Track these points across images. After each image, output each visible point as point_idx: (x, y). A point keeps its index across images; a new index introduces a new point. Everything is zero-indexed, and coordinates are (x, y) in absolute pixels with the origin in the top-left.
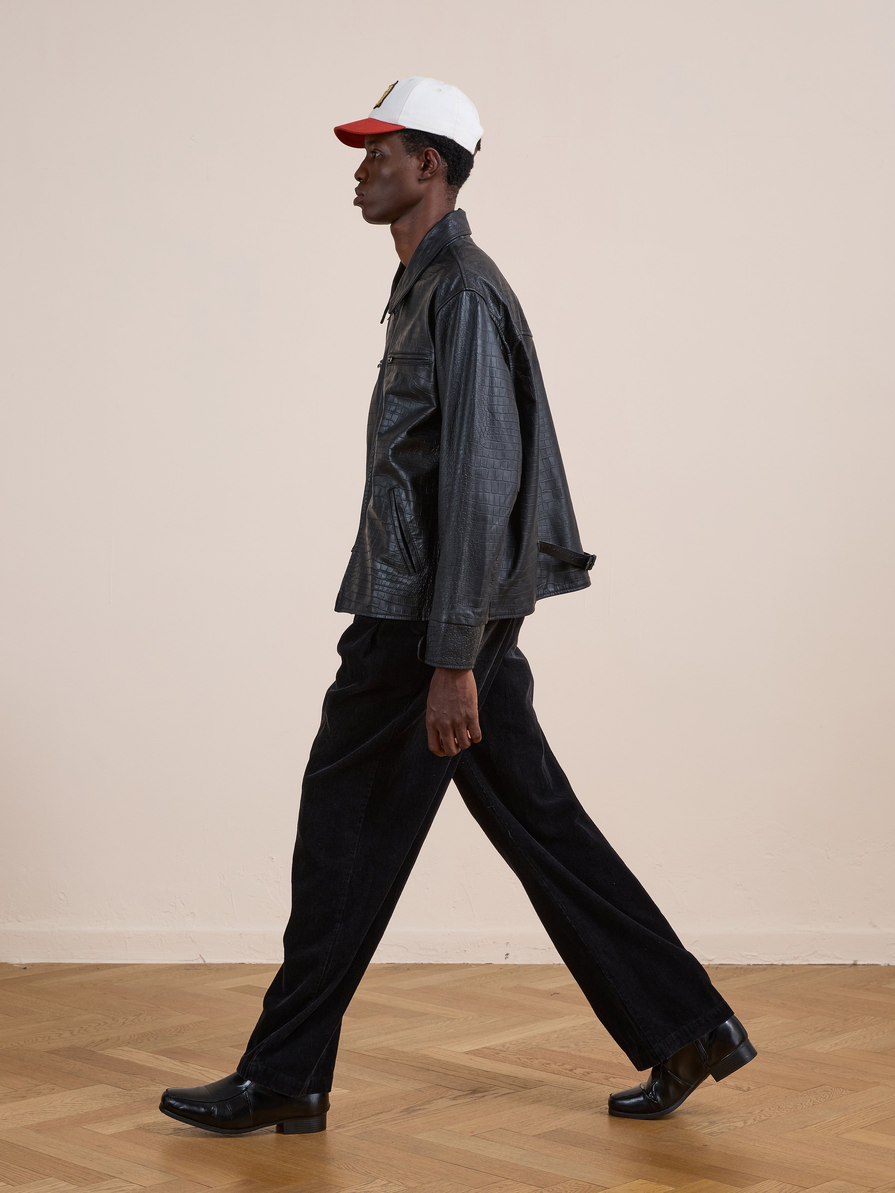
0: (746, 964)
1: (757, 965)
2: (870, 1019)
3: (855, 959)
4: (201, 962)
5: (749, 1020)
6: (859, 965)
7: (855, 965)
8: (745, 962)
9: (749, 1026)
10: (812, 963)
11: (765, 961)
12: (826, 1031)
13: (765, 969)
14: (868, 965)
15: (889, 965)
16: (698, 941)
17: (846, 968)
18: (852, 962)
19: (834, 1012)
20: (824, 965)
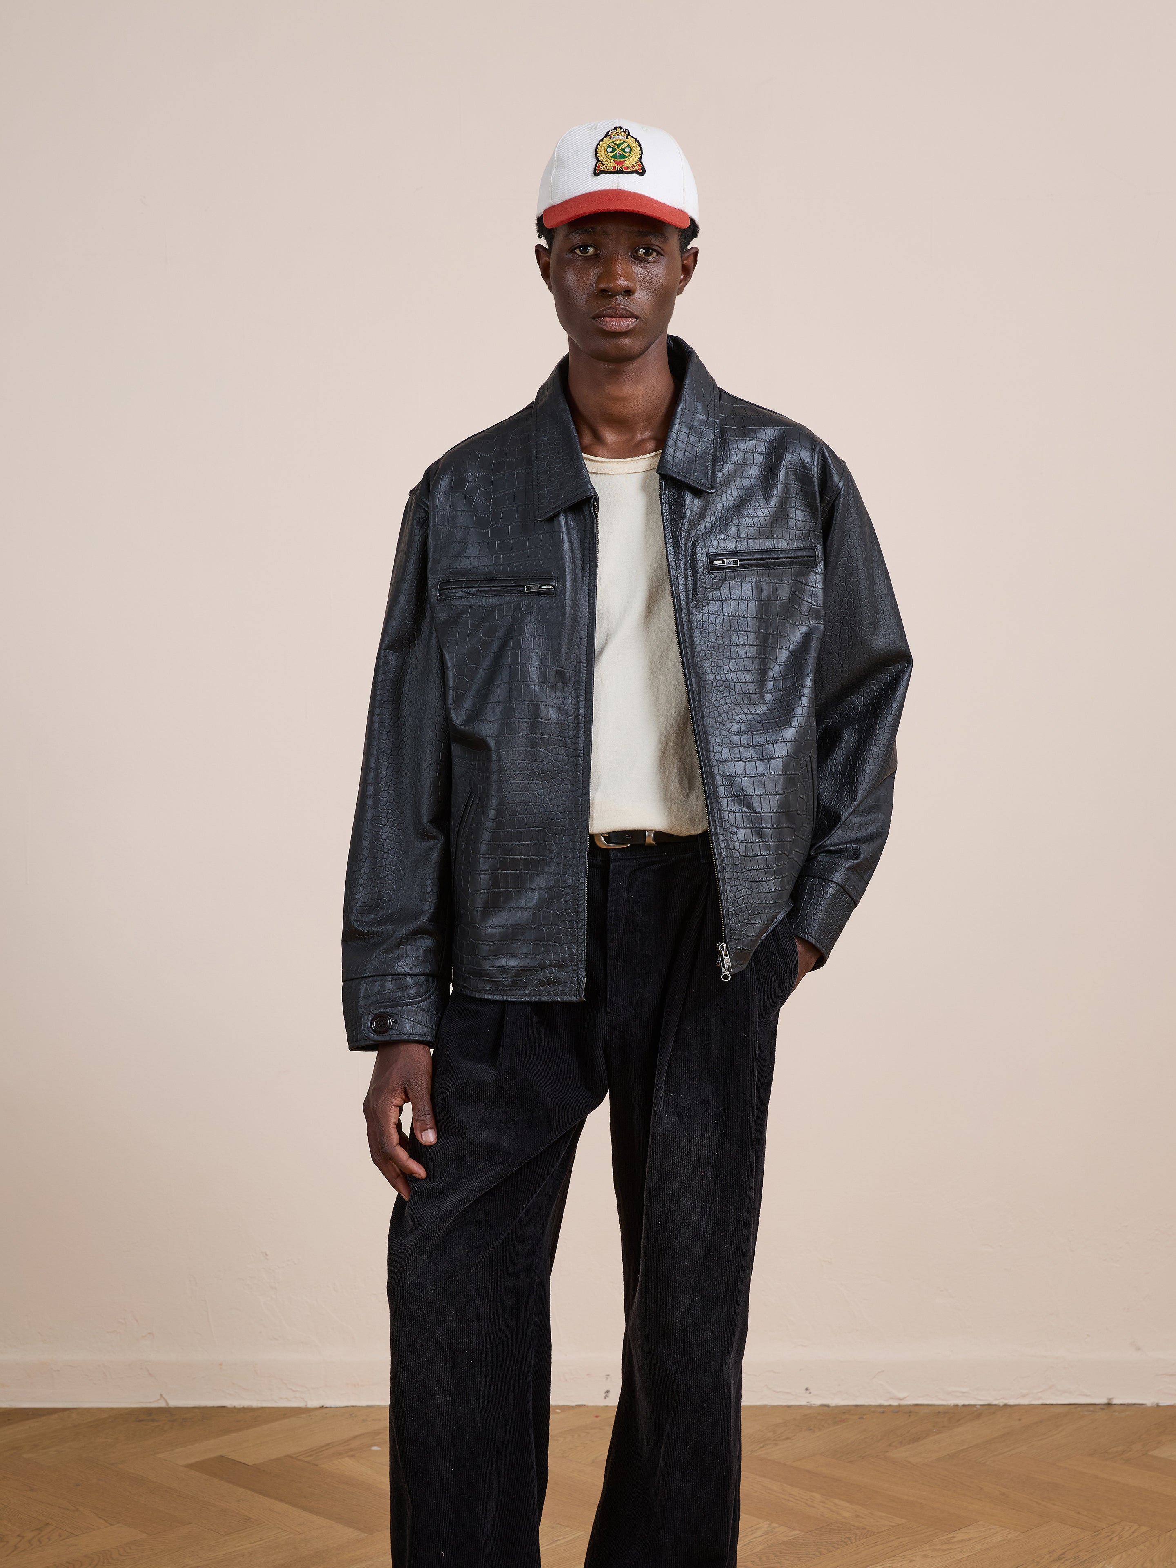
0: (952, 1405)
1: (969, 1405)
2: (1133, 1530)
3: (1111, 1397)
4: (162, 1404)
5: (952, 1535)
6: (1115, 1404)
7: (1109, 1405)
8: (951, 1402)
9: (951, 1549)
10: (1048, 1402)
11: (980, 1400)
12: (1067, 1560)
13: (979, 1416)
14: (1128, 1405)
15: (1158, 1406)
17: (1096, 1412)
18: (1104, 1401)
19: (1079, 1513)
20: (1065, 1406)
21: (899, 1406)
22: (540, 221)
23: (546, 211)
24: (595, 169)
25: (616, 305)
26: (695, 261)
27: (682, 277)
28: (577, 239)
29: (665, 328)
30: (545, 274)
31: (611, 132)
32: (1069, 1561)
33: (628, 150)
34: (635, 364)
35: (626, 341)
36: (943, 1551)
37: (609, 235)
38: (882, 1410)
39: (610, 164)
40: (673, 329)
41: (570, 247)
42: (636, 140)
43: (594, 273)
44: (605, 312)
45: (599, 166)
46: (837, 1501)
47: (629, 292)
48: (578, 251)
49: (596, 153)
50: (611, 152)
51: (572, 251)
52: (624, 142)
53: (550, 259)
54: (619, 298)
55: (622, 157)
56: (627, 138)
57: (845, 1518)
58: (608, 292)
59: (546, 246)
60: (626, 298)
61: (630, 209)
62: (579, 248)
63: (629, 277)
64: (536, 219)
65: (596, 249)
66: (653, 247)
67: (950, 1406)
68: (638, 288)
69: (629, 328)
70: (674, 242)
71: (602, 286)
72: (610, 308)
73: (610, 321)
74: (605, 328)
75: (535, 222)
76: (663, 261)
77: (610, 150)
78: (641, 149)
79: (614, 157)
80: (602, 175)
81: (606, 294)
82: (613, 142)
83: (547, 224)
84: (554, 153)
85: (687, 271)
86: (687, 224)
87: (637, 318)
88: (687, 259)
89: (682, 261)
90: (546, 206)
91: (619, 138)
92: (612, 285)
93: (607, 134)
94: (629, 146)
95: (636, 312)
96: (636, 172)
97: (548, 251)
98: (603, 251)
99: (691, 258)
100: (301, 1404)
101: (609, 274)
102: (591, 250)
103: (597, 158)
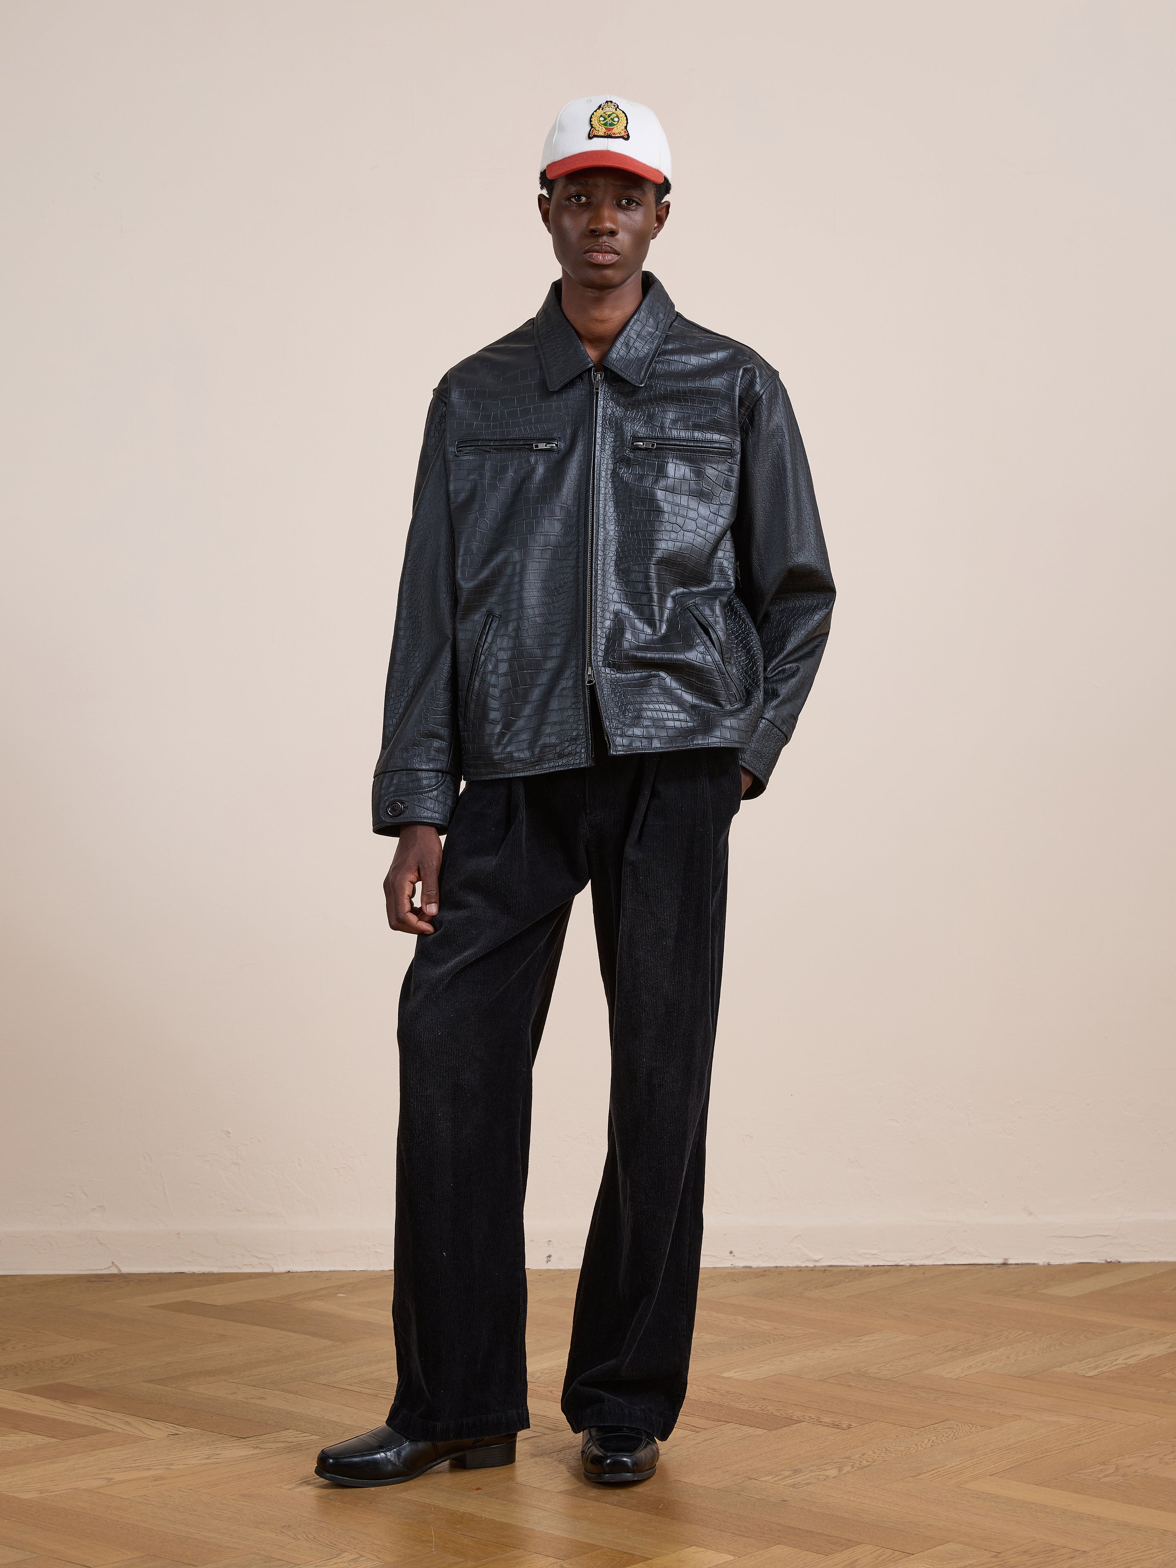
1: (878, 1266)
2: (1018, 1334)
3: (1006, 1257)
4: (113, 1271)
5: (859, 1338)
6: (1010, 1264)
7: (1005, 1264)
8: (862, 1263)
9: (857, 1346)
10: (949, 1263)
11: (888, 1261)
13: (887, 1272)
14: (1022, 1264)
16: (800, 1235)
17: (994, 1269)
18: (1000, 1261)
19: (972, 1325)
20: (965, 1266)
21: (815, 1267)
22: (543, 175)
23: (548, 166)
24: (589, 134)
25: (602, 243)
26: (667, 212)
27: (656, 225)
28: (573, 189)
29: (641, 266)
30: (545, 219)
31: (603, 105)
32: (960, 1351)
33: (616, 119)
34: (617, 292)
35: (609, 272)
36: (851, 1346)
37: (598, 187)
38: (799, 1269)
39: (602, 131)
40: (645, 267)
41: (567, 196)
42: (623, 112)
43: (585, 218)
44: (594, 248)
45: (593, 131)
46: (757, 1320)
47: (613, 233)
48: (573, 200)
49: (591, 121)
50: (603, 121)
51: (569, 199)
52: (613, 113)
53: (549, 205)
54: (605, 238)
55: (612, 124)
56: (616, 110)
57: (765, 1330)
58: (597, 232)
59: (547, 196)
60: (611, 238)
61: (616, 165)
62: (574, 197)
63: (614, 221)
64: (539, 173)
65: (588, 198)
66: (634, 199)
67: (861, 1266)
68: (620, 230)
69: (613, 261)
70: (651, 196)
71: (592, 227)
72: (598, 245)
73: (597, 256)
74: (593, 261)
75: (539, 175)
76: (641, 209)
77: (602, 119)
78: (627, 119)
79: (605, 124)
80: (595, 139)
81: (595, 234)
82: (605, 113)
83: (549, 176)
84: (556, 123)
85: (661, 220)
86: (662, 181)
87: (618, 254)
88: (661, 210)
89: (657, 212)
90: (549, 162)
91: (609, 110)
92: (600, 227)
93: (600, 107)
94: (617, 117)
95: (617, 248)
96: (622, 137)
97: (549, 200)
98: (594, 200)
99: (664, 210)
100: (268, 1270)
101: (597, 218)
102: (584, 199)
103: (591, 125)
